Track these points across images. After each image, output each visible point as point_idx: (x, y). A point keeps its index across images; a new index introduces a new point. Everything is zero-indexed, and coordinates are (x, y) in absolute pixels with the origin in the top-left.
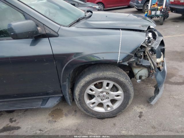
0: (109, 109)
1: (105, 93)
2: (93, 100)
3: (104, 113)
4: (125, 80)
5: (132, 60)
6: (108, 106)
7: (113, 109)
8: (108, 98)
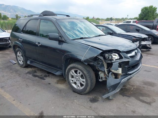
0: (78, 88)
1: (78, 77)
2: (72, 79)
3: (76, 89)
4: (86, 74)
5: (91, 63)
6: (78, 86)
7: (80, 89)
8: (79, 81)
